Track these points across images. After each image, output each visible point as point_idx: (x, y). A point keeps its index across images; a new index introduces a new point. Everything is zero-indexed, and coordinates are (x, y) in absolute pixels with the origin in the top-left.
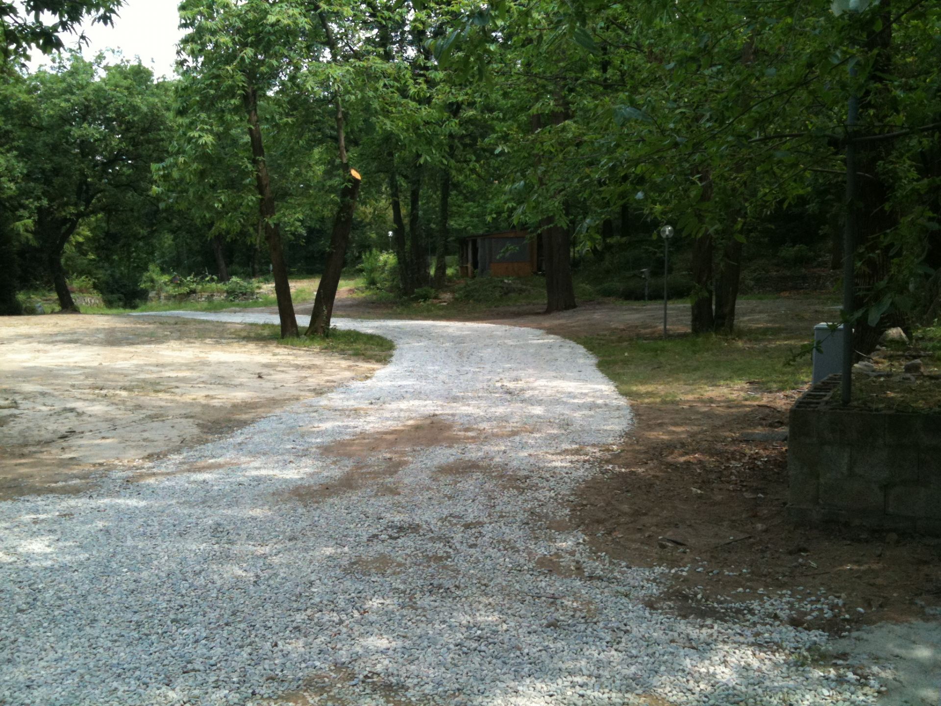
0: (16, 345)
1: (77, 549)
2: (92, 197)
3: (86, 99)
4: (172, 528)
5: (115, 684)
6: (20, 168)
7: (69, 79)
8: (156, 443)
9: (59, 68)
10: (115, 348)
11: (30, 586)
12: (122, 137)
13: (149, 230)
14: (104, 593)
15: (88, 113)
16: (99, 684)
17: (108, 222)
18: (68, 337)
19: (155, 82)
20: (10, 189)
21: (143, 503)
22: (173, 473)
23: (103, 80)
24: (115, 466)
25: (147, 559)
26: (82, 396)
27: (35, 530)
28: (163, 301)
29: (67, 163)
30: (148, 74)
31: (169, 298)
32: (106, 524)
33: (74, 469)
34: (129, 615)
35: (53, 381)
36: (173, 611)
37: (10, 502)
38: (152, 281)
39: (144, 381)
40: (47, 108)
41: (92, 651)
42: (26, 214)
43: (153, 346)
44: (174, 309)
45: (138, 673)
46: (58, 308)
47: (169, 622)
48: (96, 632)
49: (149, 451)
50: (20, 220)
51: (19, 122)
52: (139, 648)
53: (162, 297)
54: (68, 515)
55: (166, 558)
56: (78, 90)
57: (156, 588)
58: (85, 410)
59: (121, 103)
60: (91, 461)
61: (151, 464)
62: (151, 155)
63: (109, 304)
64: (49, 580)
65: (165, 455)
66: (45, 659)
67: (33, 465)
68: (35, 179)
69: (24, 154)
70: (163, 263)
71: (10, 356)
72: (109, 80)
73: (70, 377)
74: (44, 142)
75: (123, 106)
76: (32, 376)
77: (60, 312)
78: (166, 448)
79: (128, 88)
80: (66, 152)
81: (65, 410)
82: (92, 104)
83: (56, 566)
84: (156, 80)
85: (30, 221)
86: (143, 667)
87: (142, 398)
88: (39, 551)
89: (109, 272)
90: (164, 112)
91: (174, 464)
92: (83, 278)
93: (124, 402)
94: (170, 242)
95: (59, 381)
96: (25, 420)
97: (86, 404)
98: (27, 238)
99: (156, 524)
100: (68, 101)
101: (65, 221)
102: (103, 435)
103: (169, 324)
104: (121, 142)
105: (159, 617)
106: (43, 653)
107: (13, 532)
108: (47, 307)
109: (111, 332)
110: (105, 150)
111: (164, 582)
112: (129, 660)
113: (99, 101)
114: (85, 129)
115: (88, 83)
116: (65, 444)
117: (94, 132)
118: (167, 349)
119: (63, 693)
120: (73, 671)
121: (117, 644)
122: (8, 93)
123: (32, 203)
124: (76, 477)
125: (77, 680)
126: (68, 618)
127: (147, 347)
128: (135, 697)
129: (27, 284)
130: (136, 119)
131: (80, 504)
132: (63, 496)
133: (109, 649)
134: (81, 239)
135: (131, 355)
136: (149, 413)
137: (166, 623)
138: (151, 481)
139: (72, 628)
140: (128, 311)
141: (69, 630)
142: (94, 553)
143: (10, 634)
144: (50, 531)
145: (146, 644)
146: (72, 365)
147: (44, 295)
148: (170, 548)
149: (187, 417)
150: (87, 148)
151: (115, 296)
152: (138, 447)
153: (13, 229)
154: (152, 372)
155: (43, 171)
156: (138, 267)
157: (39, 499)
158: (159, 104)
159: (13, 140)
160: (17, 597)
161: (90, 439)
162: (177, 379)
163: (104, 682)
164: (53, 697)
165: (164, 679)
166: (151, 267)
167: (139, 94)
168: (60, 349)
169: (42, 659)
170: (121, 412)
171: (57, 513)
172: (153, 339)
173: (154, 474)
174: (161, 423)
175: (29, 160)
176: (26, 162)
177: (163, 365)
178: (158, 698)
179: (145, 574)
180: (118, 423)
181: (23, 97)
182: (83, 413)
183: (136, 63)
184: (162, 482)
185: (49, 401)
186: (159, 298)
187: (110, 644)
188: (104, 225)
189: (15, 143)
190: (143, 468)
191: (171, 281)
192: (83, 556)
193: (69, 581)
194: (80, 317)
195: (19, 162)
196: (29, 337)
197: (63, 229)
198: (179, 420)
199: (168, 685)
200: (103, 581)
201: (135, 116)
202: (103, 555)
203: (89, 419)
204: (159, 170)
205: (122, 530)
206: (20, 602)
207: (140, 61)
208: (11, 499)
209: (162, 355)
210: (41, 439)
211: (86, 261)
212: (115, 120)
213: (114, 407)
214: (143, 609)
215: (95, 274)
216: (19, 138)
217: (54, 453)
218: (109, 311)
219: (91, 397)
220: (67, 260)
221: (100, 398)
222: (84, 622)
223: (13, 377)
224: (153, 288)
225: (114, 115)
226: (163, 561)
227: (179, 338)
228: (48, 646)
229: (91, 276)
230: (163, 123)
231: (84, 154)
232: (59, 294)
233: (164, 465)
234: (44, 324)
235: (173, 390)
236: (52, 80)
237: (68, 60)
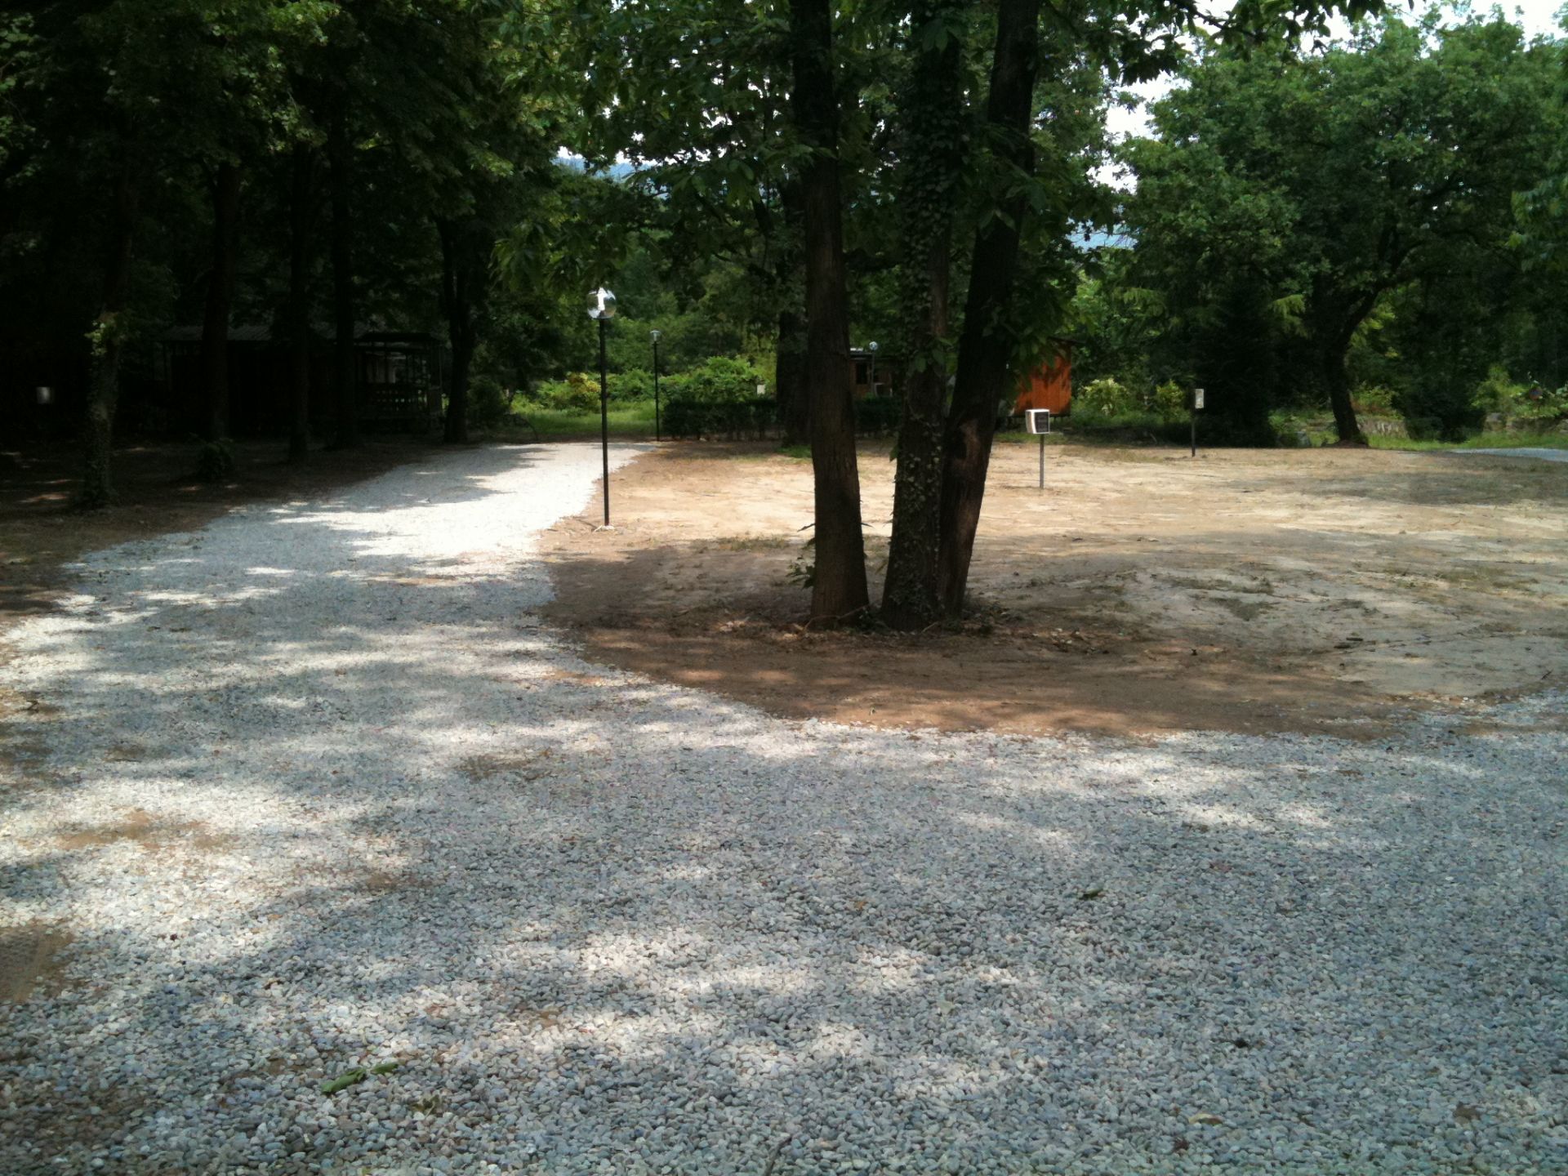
0: (1267, 495)
1: (1369, 831)
2: (1404, 253)
3: (1404, 90)
4: (1530, 822)
5: (1434, 1061)
6: (1291, 212)
7: (1378, 60)
8: (1498, 674)
9: (1363, 42)
10: (1428, 508)
11: (1296, 874)
12: (1460, 149)
13: (1494, 307)
14: (1415, 908)
15: (1406, 113)
16: (1409, 1054)
17: (1425, 296)
18: (1349, 486)
19: (1527, 49)
20: (1273, 246)
21: (1477, 773)
22: (1530, 729)
23: (1434, 55)
24: (1430, 704)
25: (1487, 869)
26: (1374, 583)
27: (1301, 788)
28: (1510, 431)
29: (1367, 199)
30: (1515, 34)
31: (1521, 424)
32: (1416, 797)
33: (1362, 701)
34: (1457, 955)
35: (1327, 556)
36: (1532, 964)
37: (1261, 738)
38: (1494, 394)
39: (1476, 565)
40: (1338, 112)
41: (1395, 998)
42: (1296, 286)
43: (1492, 507)
44: (1530, 445)
45: (1472, 1052)
46: (1332, 439)
47: (1526, 981)
48: (1403, 971)
49: (1486, 686)
50: (1281, 297)
51: (1294, 138)
52: (1475, 1012)
53: (1509, 423)
54: (1352, 773)
55: (1520, 871)
56: (1393, 75)
57: (1502, 920)
58: (1378, 606)
59: (1464, 91)
60: (1389, 692)
61: (1489, 709)
62: (1509, 178)
63: (1417, 433)
64: (1326, 870)
65: (1516, 697)
66: (1322, 994)
67: (1298, 686)
68: (1313, 229)
69: (1298, 189)
70: (1514, 363)
71: (1259, 512)
72: (1446, 54)
73: (1353, 550)
74: (1332, 167)
75: (1467, 96)
76: (1291, 546)
77: (1337, 445)
78: (1517, 685)
79: (1476, 65)
80: (1366, 180)
81: (1346, 603)
82: (1413, 97)
83: (1337, 851)
84: (1527, 43)
85: (1299, 297)
86: (1482, 1046)
87: (1474, 595)
88: (1309, 822)
89: (1420, 379)
90: (1539, 100)
91: (1532, 714)
92: (1377, 389)
93: (1442, 599)
94: (1530, 326)
95: (1335, 557)
96: (1282, 614)
97: (1380, 596)
98: (1292, 324)
99: (1502, 811)
100: (1374, 96)
101: (1355, 294)
102: (1407, 650)
103: (1522, 471)
104: (1458, 159)
105: (1509, 967)
106: (1318, 984)
107: (1267, 786)
108: (1316, 437)
109: (1420, 479)
110: (1430, 172)
111: (1517, 912)
112: (1458, 1028)
113: (1427, 93)
114: (1400, 141)
115: (1410, 63)
116: (1345, 659)
117: (1414, 144)
118: (1518, 513)
119: (1350, 1055)
120: (1366, 1024)
121: (1437, 997)
122: (1279, 92)
123: (1306, 268)
124: (1363, 713)
125: (1372, 1039)
126: (1356, 938)
127: (1481, 507)
128: (1469, 1090)
129: (1288, 400)
130: (1487, 116)
131: (1371, 759)
132: (1343, 742)
133: (1424, 1002)
134: (1377, 325)
135: (1451, 521)
136: (1487, 620)
137: (1520, 980)
138: (1492, 737)
139: (1363, 954)
140: (1449, 446)
141: (1358, 958)
142: (1398, 840)
143: (1265, 942)
144: (1324, 793)
145: (1486, 1008)
146: (1356, 531)
147: (1311, 417)
148: (1526, 855)
149: (1553, 635)
150: (1400, 172)
151: (1427, 420)
152: (1466, 677)
153: (1271, 311)
154: (1491, 552)
155: (1326, 215)
156: (1468, 370)
157: (1306, 740)
158: (1531, 87)
159: (1283, 167)
160: (1276, 888)
161: (1387, 654)
162: (1534, 567)
163: (1416, 1052)
164: (1335, 1056)
165: (1518, 1073)
166: (1494, 370)
167: (1495, 73)
168: (1336, 505)
169: (1316, 993)
170: (1435, 615)
171: (1336, 768)
172: (1493, 495)
173: (1496, 727)
174: (1507, 641)
175: (1305, 198)
176: (1300, 202)
177: (1510, 542)
178: (1509, 1104)
179: (1483, 892)
180: (1433, 632)
181: (1303, 96)
182: (1375, 610)
183: (1494, 20)
184: (1510, 741)
185: (1320, 586)
186: (1504, 424)
187: (1425, 995)
188: (1417, 300)
189: (1286, 173)
190: (1476, 714)
191: (1527, 396)
192: (1379, 844)
193: (1358, 880)
194: (1369, 453)
195: (1288, 203)
196: (1287, 483)
197: (1352, 309)
198: (1537, 639)
199: (1525, 1085)
200: (1413, 890)
201: (1486, 111)
202: (1413, 847)
203: (1386, 622)
204: (1524, 203)
205: (1444, 812)
206: (1282, 896)
207: (1502, 15)
208: (1263, 733)
209: (1508, 524)
210: (1307, 646)
211: (1382, 362)
212: (1450, 121)
213: (1426, 606)
214: (1481, 949)
215: (1398, 383)
216: (1293, 164)
217: (1329, 670)
218: (1415, 446)
219: (1388, 585)
220: (1352, 361)
221: (1402, 589)
222: (1381, 949)
223: (1262, 544)
224: (1494, 407)
225: (1450, 114)
226: (1515, 875)
227: (1539, 496)
228: (1324, 974)
229: (1390, 386)
230: (1535, 119)
231: (1394, 183)
232: (1337, 416)
233: (1512, 713)
234: (1311, 463)
235: (1528, 586)
236: (1350, 64)
237: (1378, 27)
